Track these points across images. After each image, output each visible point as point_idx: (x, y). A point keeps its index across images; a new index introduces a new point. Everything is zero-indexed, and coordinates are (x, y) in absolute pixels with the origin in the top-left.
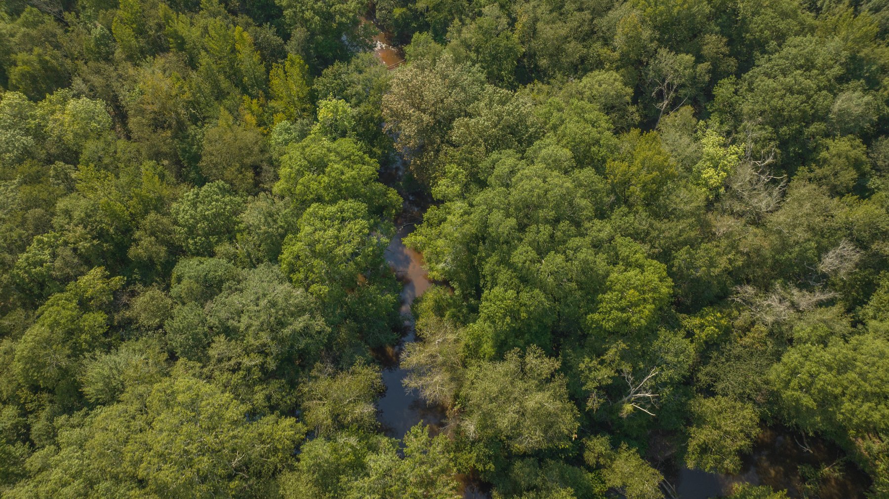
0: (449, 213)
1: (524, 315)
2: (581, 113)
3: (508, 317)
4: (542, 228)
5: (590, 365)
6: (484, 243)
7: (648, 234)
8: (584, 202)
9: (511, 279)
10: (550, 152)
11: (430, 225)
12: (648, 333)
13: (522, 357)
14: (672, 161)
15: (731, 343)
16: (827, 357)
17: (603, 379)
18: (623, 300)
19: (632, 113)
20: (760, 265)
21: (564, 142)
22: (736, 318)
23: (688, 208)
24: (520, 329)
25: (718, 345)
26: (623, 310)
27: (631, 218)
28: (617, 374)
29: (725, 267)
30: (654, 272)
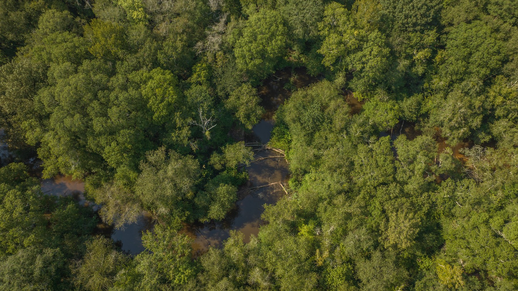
0: (48, 143)
1: (129, 146)
2: (54, 42)
3: (124, 154)
4: (93, 105)
5: (176, 135)
6: (80, 138)
7: (139, 62)
8: (98, 77)
9: (107, 138)
10: (58, 71)
11: (48, 158)
12: (182, 99)
13: (147, 161)
14: (114, 24)
15: (215, 70)
16: (246, 39)
17: (187, 134)
18: (158, 97)
19: (80, 21)
20: (194, 31)
21: (61, 61)
22: (208, 60)
23: (142, 36)
24: (135, 153)
25: (212, 77)
26: (162, 101)
27: (125, 63)
28: (189, 127)
29: (182, 45)
30: (157, 75)
